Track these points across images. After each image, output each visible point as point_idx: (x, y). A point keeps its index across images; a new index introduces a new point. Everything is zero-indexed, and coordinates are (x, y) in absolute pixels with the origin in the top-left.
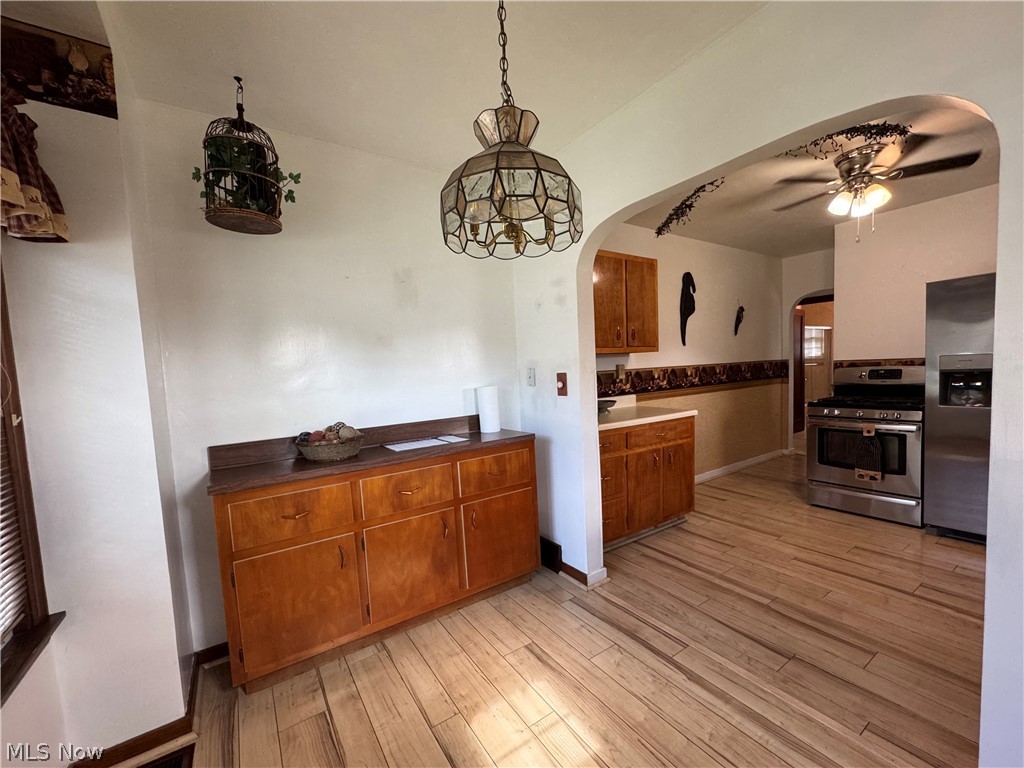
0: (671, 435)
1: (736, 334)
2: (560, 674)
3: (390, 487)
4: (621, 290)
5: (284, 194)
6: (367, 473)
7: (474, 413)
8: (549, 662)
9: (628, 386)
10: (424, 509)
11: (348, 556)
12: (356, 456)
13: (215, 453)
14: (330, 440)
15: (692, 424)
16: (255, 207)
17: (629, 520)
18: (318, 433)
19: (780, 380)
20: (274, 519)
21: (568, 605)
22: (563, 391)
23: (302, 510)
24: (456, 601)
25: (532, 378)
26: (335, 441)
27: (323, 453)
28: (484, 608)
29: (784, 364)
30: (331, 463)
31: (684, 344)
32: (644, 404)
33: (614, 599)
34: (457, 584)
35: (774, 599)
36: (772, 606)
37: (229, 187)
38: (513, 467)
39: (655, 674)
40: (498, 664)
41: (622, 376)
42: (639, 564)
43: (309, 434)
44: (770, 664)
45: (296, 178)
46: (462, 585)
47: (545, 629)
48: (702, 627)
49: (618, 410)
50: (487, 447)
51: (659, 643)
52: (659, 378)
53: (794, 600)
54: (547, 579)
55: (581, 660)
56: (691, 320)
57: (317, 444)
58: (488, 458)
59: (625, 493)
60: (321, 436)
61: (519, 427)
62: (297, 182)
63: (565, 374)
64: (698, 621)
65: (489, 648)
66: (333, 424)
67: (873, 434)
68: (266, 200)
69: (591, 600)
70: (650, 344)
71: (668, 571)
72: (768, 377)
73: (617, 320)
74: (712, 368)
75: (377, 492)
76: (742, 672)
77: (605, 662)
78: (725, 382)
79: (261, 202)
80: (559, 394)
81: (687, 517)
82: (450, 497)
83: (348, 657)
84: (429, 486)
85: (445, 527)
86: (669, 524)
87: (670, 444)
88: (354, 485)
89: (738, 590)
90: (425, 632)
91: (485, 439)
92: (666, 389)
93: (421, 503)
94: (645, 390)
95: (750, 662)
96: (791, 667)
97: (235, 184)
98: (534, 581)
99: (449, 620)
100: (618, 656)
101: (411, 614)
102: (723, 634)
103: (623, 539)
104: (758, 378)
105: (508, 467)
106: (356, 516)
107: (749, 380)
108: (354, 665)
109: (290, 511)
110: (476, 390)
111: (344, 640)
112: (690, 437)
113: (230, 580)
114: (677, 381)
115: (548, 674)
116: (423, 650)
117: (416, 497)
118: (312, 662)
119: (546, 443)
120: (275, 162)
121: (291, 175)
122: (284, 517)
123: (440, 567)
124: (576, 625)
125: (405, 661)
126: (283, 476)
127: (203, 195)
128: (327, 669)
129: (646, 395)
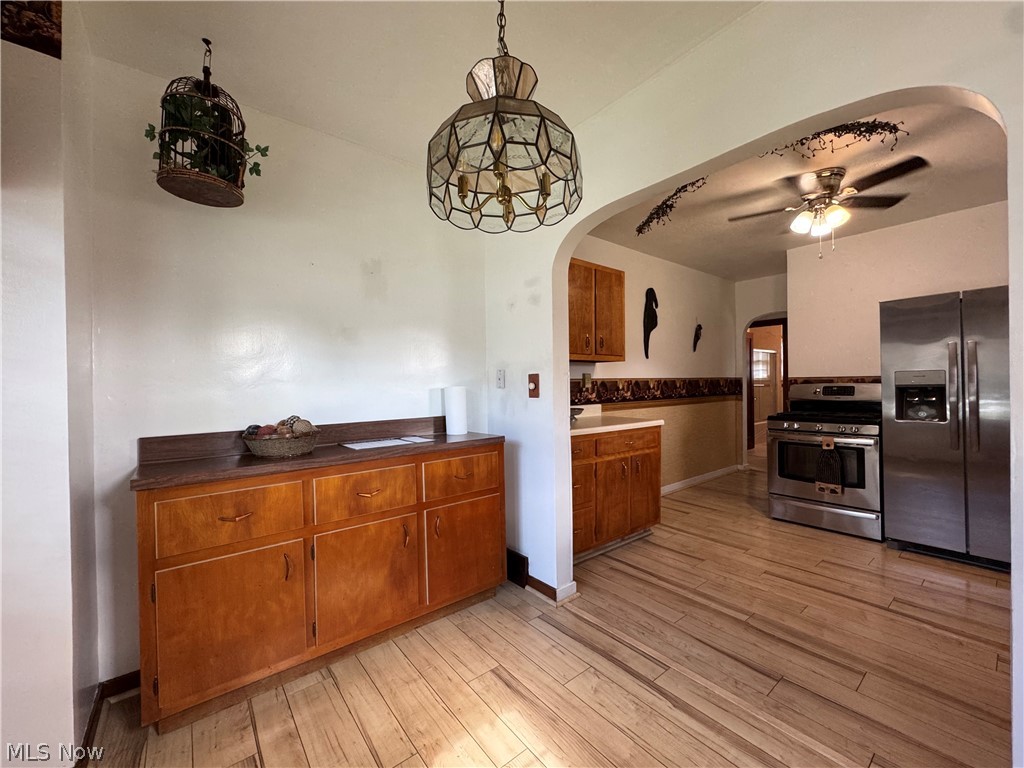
0: (639, 443)
1: (695, 350)
2: (532, 702)
3: (348, 488)
4: (590, 298)
5: (249, 166)
6: (321, 472)
7: (440, 415)
8: (520, 688)
9: (594, 395)
10: (383, 514)
11: (294, 566)
12: (310, 454)
13: (145, 444)
14: (282, 434)
15: (659, 434)
16: (214, 172)
17: (597, 531)
18: (269, 427)
19: (734, 397)
20: (210, 520)
21: (537, 623)
22: (534, 393)
23: (245, 512)
24: (414, 619)
25: (502, 380)
26: (287, 436)
27: (273, 448)
28: (444, 626)
29: (737, 382)
30: (282, 459)
31: (647, 357)
32: (609, 414)
33: (586, 616)
34: (416, 599)
35: (752, 615)
36: (752, 622)
37: (187, 150)
38: (481, 470)
39: (637, 701)
40: (461, 691)
41: (589, 385)
42: (609, 578)
43: (259, 427)
44: (759, 688)
45: (264, 151)
46: (421, 600)
47: (512, 649)
48: (681, 646)
49: (586, 419)
50: (455, 449)
51: (638, 664)
52: (623, 389)
53: (772, 616)
54: (513, 594)
55: (554, 685)
56: (653, 334)
57: (267, 437)
58: (455, 460)
59: (593, 503)
60: (271, 430)
61: (485, 430)
62: (263, 155)
63: (537, 376)
64: (676, 639)
65: (451, 674)
66: (286, 418)
67: (832, 447)
68: (228, 167)
69: (561, 617)
70: (617, 354)
71: (641, 586)
72: (724, 394)
73: (586, 327)
74: (673, 382)
75: (332, 493)
76: (731, 698)
77: (582, 687)
78: (685, 397)
79: (222, 168)
80: (530, 396)
81: (653, 529)
82: (413, 501)
83: (286, 686)
84: (389, 489)
85: (406, 534)
86: (635, 536)
87: (638, 453)
88: (306, 486)
89: (713, 605)
90: (378, 656)
91: (450, 440)
92: (629, 400)
93: (381, 507)
94: (610, 401)
95: (737, 686)
96: (780, 689)
97: (195, 148)
98: (500, 596)
99: (406, 641)
100: (595, 681)
101: (363, 634)
102: (704, 654)
103: (591, 551)
104: (715, 394)
105: (476, 470)
106: (306, 520)
107: (707, 395)
108: (293, 696)
109: (230, 512)
110: (443, 390)
111: (283, 665)
112: (656, 447)
113: (148, 594)
114: (640, 393)
115: (519, 703)
116: (375, 676)
117: (376, 500)
118: (244, 693)
119: (515, 447)
120: (242, 133)
121: (258, 148)
122: (223, 519)
123: (398, 580)
124: (545, 645)
125: (353, 690)
126: (224, 471)
127: (155, 156)
128: (261, 702)
129: (610, 405)
